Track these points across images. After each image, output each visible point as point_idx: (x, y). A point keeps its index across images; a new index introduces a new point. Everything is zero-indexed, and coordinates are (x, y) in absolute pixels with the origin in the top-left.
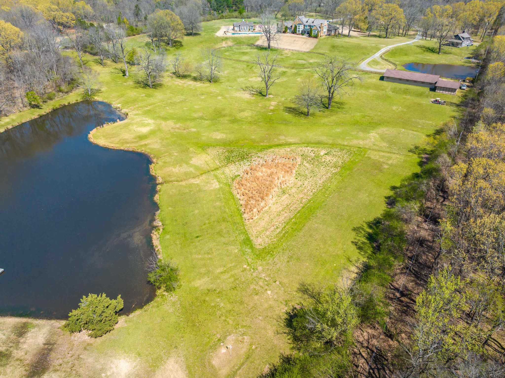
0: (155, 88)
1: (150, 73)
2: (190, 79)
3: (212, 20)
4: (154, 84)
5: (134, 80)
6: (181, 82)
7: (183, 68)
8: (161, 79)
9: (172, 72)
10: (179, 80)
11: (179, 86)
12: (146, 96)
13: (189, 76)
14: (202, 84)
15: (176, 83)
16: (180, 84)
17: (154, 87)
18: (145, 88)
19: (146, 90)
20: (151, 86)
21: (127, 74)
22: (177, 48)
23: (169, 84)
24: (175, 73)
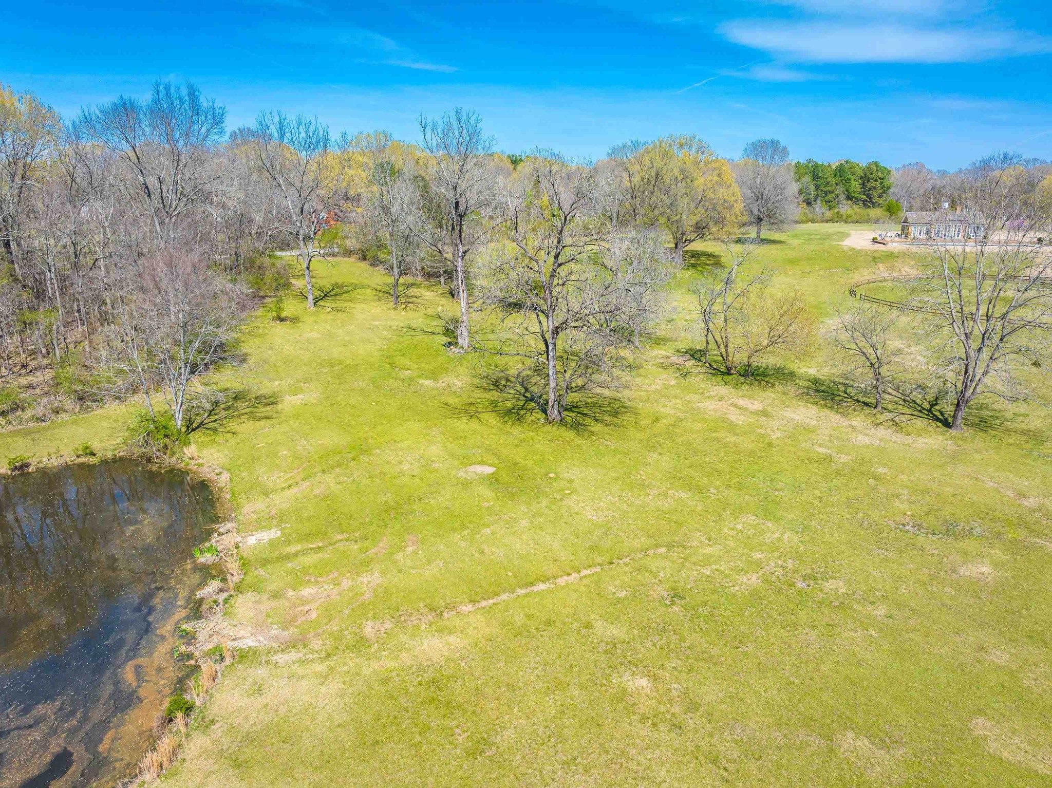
0: (576, 426)
1: (556, 331)
2: (791, 389)
3: (807, 222)
4: (573, 397)
5: (484, 371)
6: (741, 402)
7: (757, 328)
8: (626, 377)
9: (682, 347)
10: (724, 390)
11: (733, 429)
12: (493, 480)
13: (784, 375)
14: (884, 433)
15: (710, 407)
16: (735, 417)
17: (569, 416)
18: (520, 419)
19: (516, 430)
20: (554, 413)
21: (464, 341)
22: (701, 272)
23: (668, 409)
24: (703, 352)
